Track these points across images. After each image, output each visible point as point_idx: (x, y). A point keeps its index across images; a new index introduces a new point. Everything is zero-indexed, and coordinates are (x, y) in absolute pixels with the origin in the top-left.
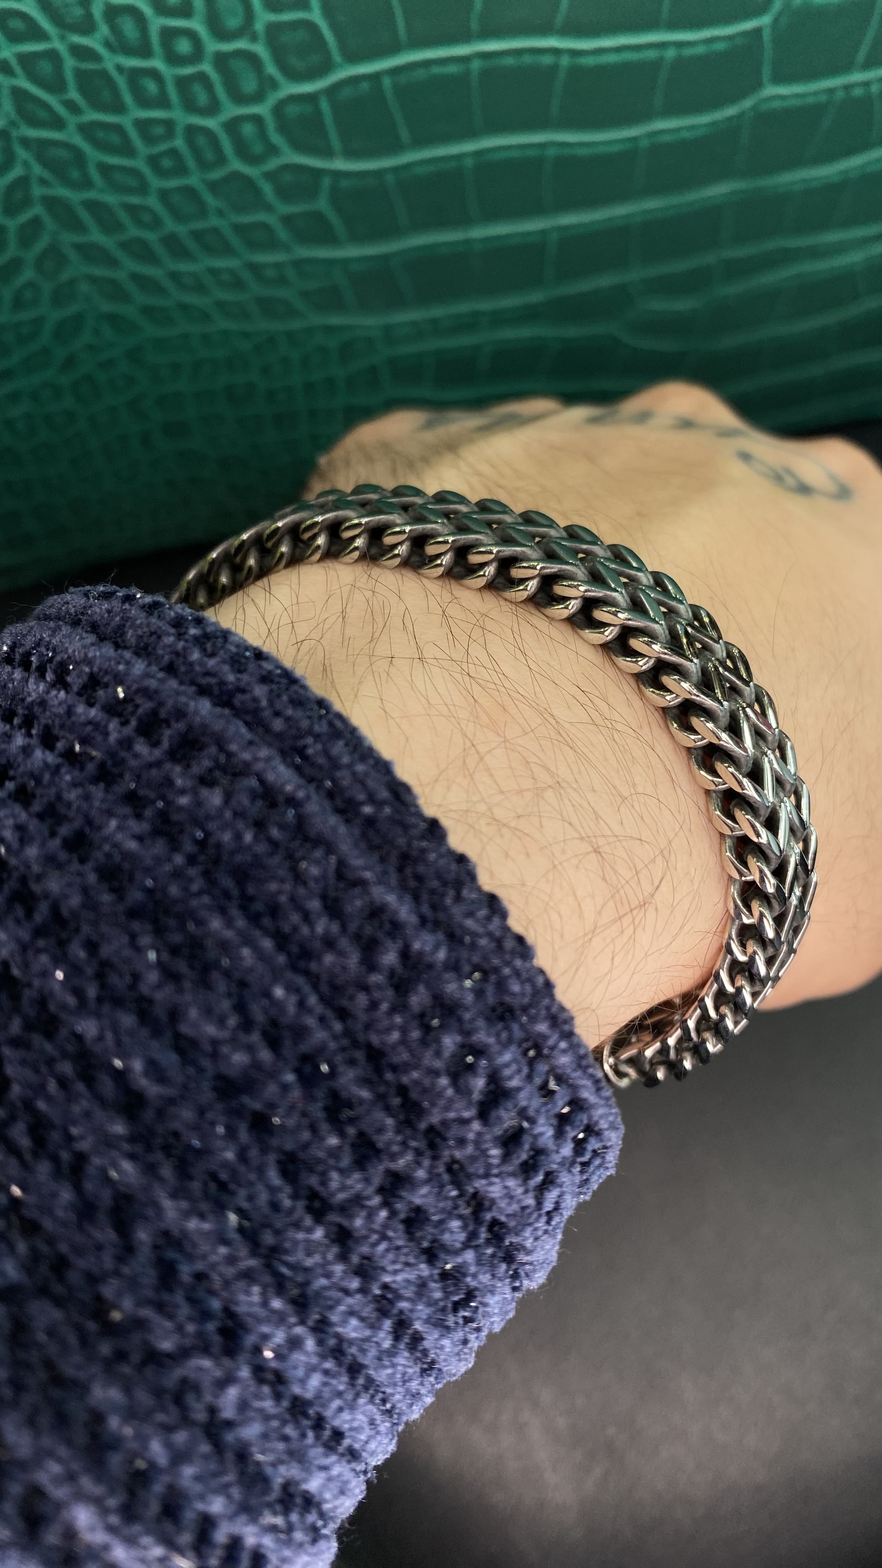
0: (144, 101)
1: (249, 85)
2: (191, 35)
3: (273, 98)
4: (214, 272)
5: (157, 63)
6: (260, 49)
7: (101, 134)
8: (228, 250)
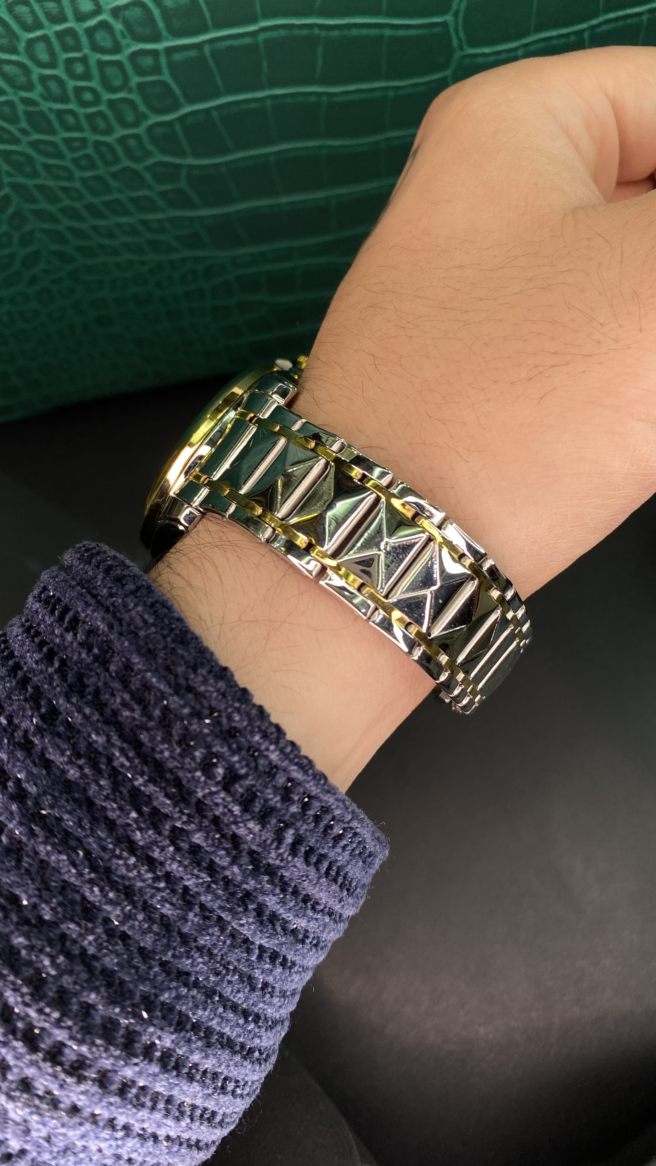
2: (92, 90)
3: (146, 124)
4: (119, 225)
5: (73, 106)
6: (134, 97)
7: (42, 147)
8: (126, 213)
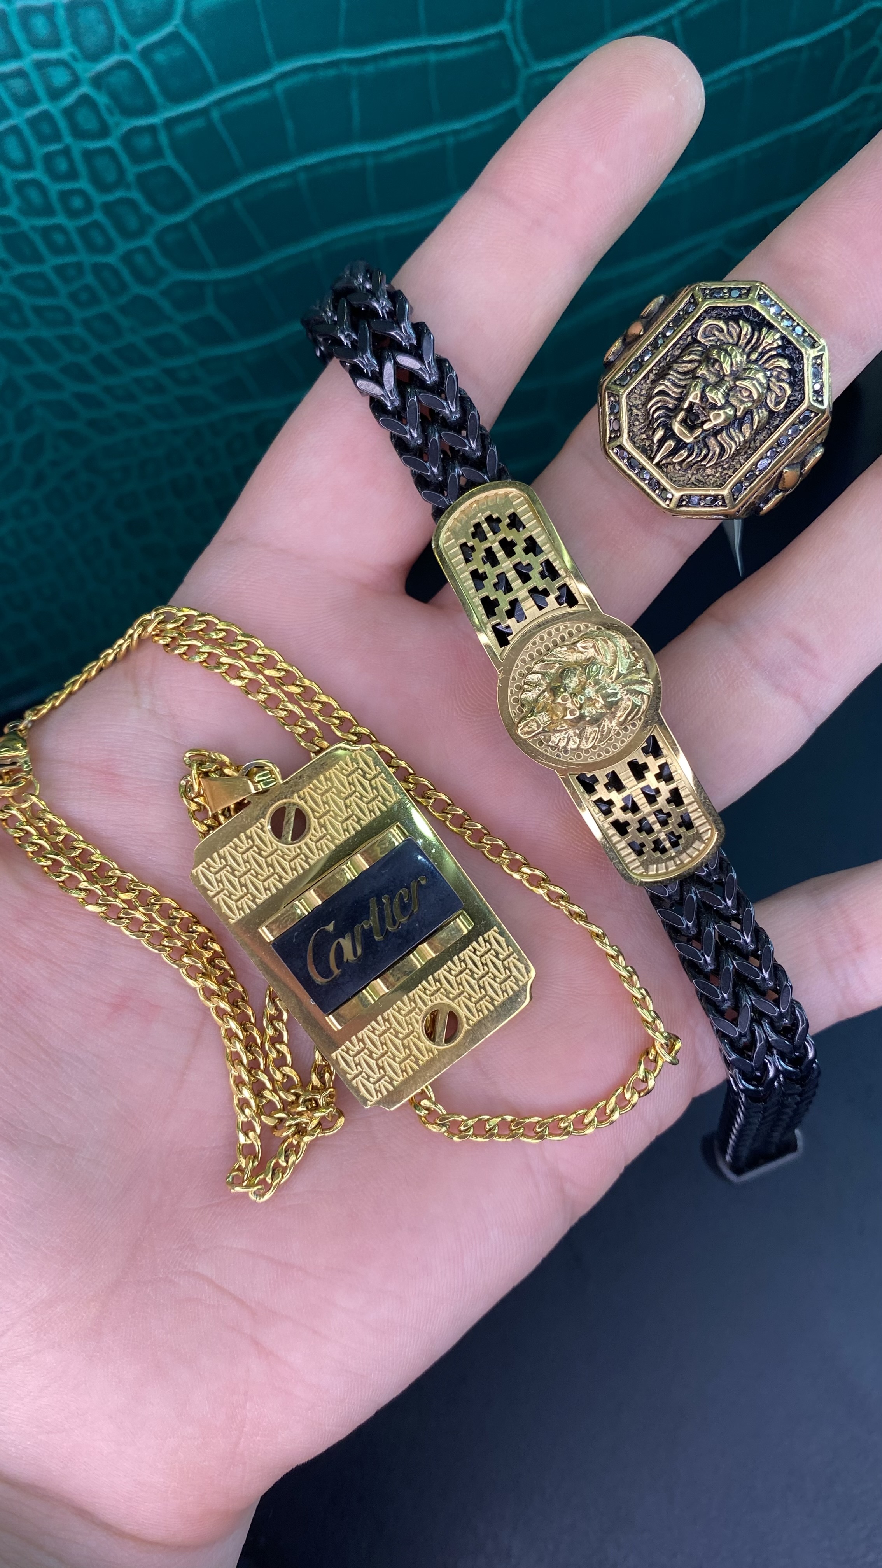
0: (56, 250)
1: (133, 223)
2: (81, 192)
3: (153, 230)
5: (61, 219)
6: (134, 194)
7: (30, 282)
